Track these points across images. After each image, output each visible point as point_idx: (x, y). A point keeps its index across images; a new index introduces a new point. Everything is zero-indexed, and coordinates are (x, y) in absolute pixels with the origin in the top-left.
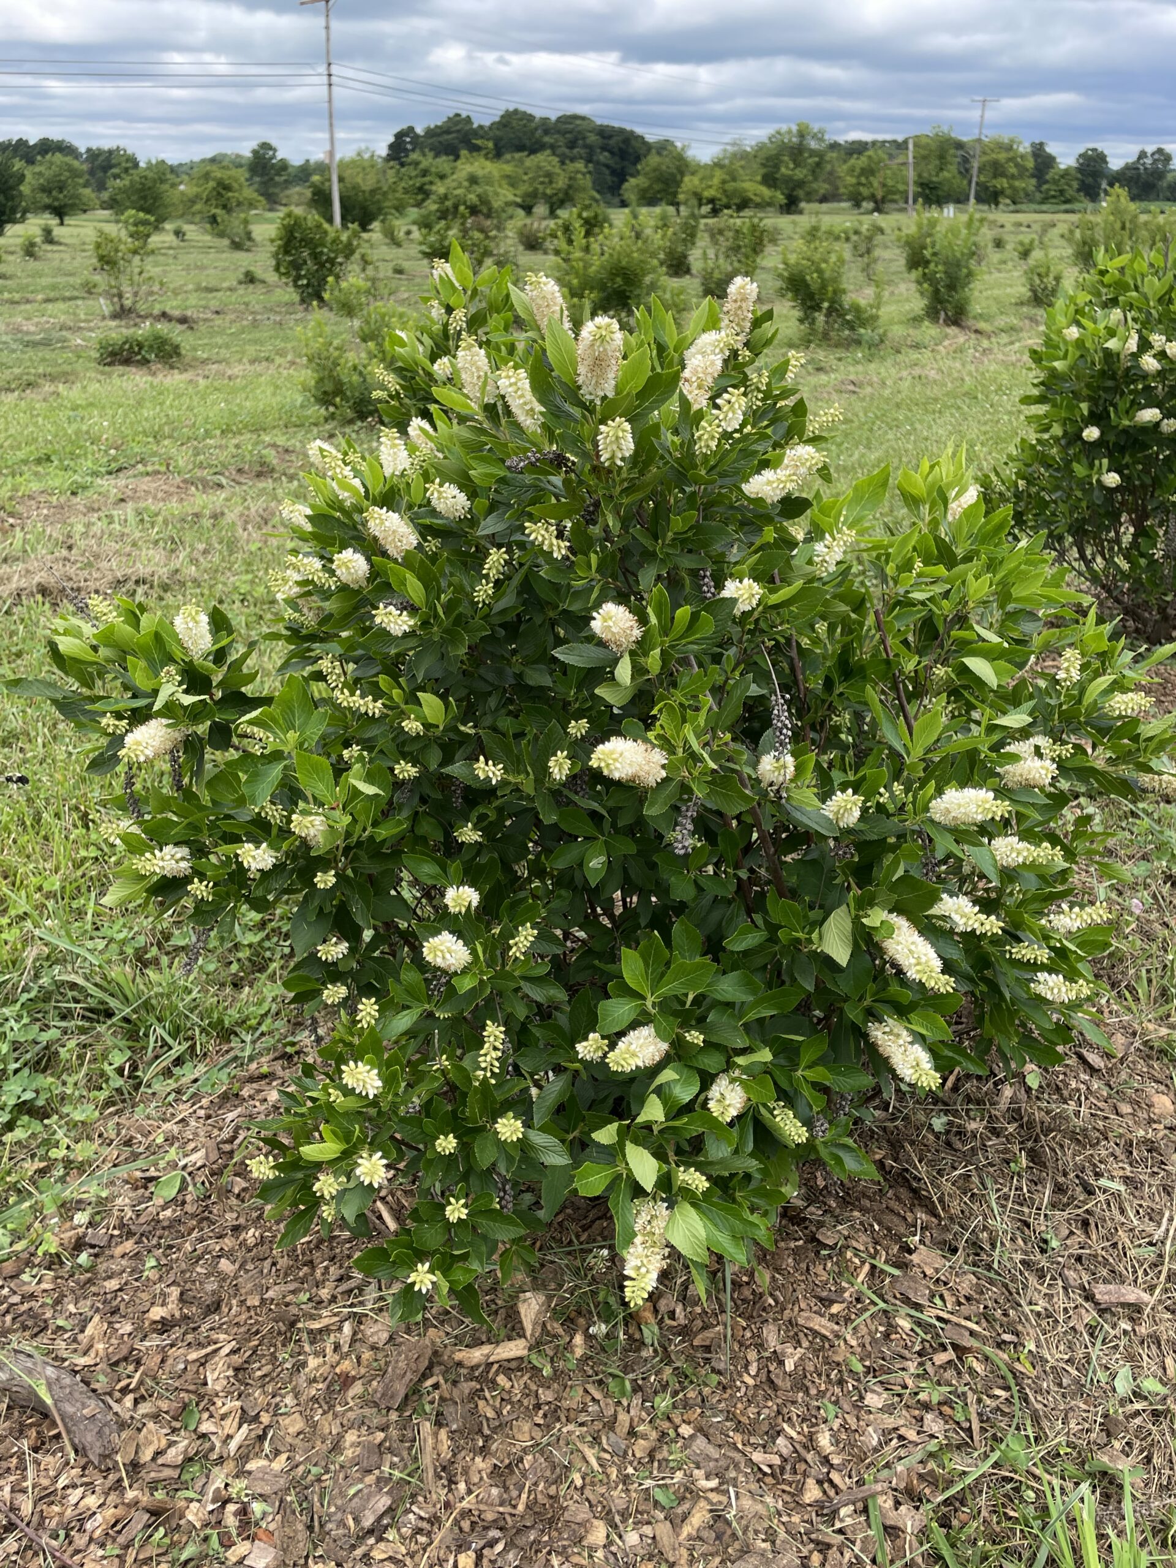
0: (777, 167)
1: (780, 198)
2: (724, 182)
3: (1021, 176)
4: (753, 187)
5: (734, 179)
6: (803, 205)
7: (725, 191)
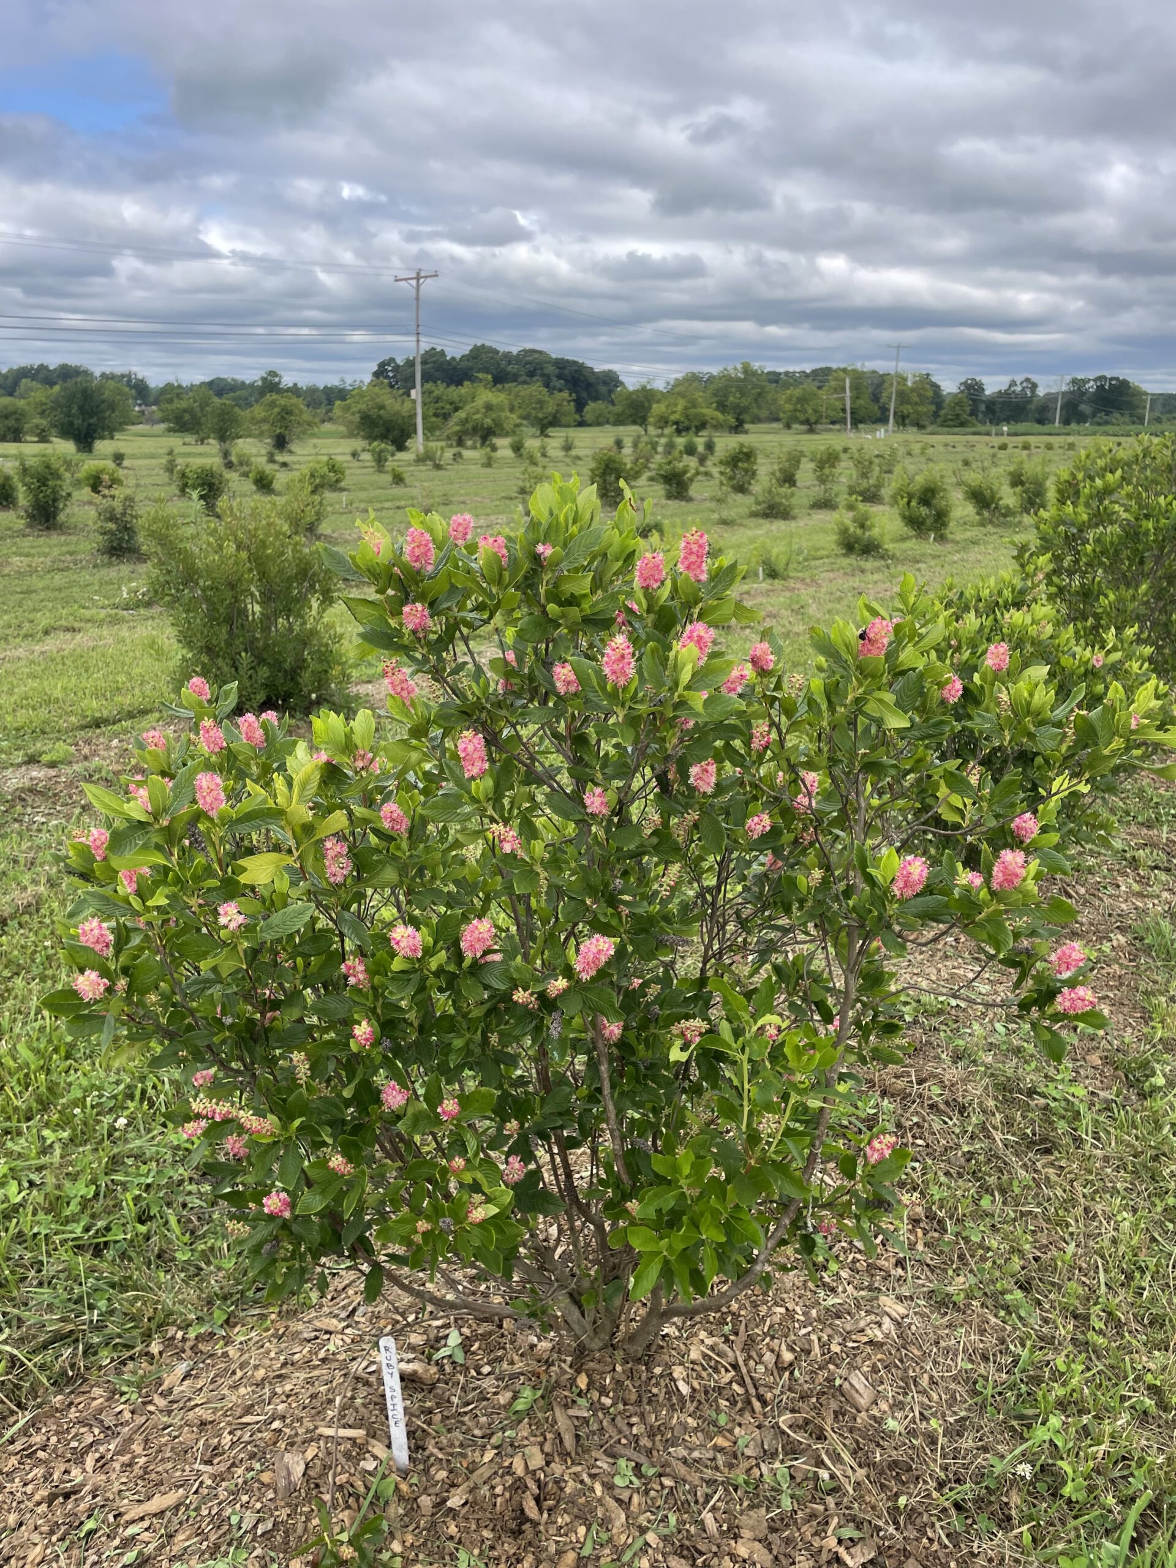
0: (726, 396)
1: (732, 421)
2: (686, 409)
3: (922, 403)
4: (709, 412)
5: (694, 406)
6: (747, 426)
7: (687, 416)
